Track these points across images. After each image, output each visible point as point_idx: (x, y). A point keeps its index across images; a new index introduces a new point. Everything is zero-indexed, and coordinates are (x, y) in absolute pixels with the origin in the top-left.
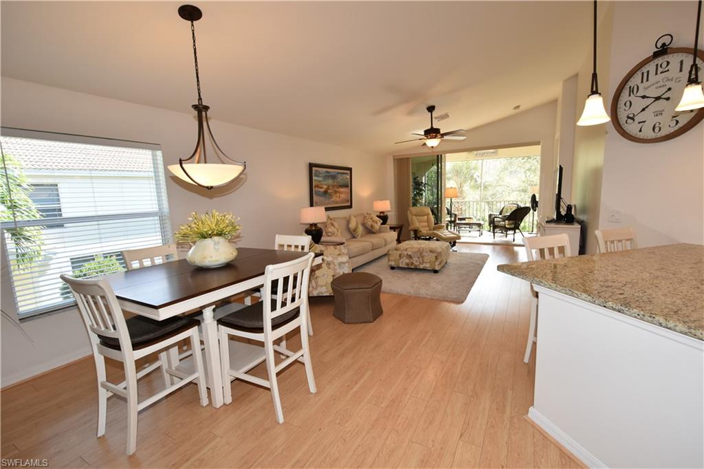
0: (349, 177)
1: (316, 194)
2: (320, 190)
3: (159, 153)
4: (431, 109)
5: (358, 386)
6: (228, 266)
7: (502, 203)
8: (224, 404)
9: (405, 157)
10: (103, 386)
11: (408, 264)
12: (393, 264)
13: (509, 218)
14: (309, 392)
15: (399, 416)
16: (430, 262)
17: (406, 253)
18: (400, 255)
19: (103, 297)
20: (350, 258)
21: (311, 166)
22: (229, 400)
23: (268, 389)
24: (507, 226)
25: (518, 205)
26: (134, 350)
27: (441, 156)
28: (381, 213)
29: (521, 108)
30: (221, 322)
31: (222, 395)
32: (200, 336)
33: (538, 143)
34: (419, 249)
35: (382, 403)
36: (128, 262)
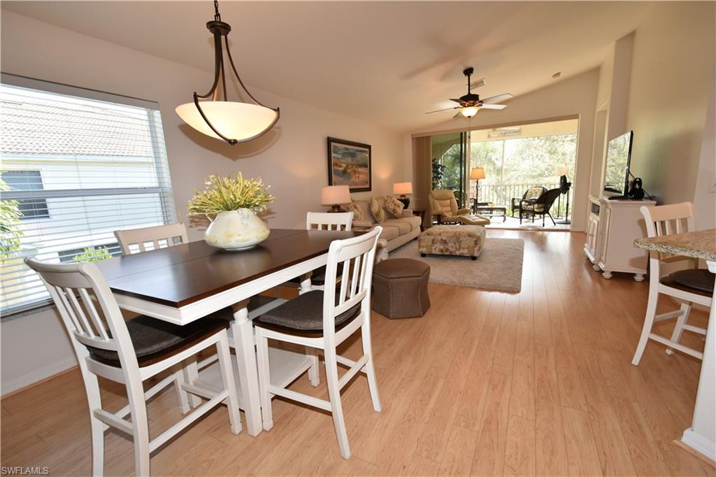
0: (367, 155)
1: (334, 174)
2: (339, 169)
3: (157, 114)
4: (468, 72)
5: (433, 401)
6: (258, 248)
7: (525, 186)
8: (263, 430)
9: (425, 135)
10: (98, 416)
11: (442, 251)
12: (424, 250)
13: (538, 202)
14: (372, 410)
15: (505, 444)
16: (468, 248)
17: (440, 238)
18: (433, 240)
19: (91, 291)
20: (388, 241)
21: (330, 141)
22: (269, 424)
23: (330, 414)
24: (536, 210)
25: (543, 188)
26: (140, 367)
27: (465, 133)
28: (401, 196)
29: (562, 76)
30: (257, 322)
31: (261, 417)
32: (229, 341)
33: (575, 117)
34: (456, 233)
35: (474, 424)
36: (124, 247)
